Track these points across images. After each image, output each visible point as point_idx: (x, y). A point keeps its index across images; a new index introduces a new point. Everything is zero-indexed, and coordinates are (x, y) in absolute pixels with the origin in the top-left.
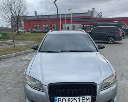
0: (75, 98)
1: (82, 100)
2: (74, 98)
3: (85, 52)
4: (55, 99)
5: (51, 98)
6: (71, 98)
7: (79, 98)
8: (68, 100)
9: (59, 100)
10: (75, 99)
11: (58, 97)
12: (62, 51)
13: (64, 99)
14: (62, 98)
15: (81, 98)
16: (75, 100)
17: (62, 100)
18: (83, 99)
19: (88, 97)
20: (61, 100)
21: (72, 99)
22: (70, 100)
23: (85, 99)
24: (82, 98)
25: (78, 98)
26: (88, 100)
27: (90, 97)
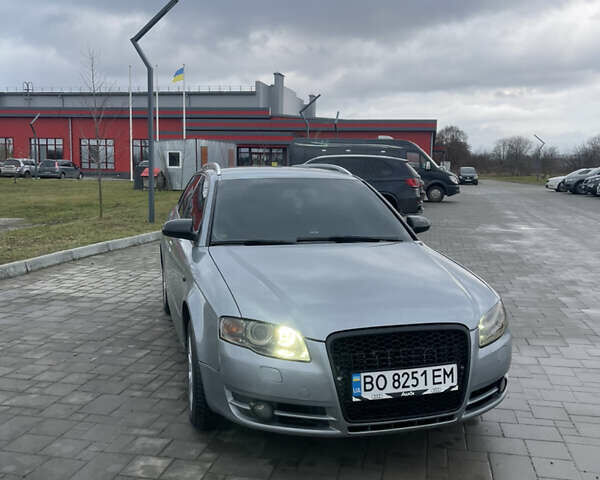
0: (413, 373)
1: (434, 377)
2: (410, 371)
3: (377, 240)
4: (355, 379)
5: (339, 379)
6: (401, 372)
7: (425, 372)
8: (395, 381)
9: (365, 383)
10: (415, 375)
11: (363, 375)
12: (300, 241)
13: (382, 378)
14: (375, 375)
15: (429, 370)
16: (413, 378)
17: (374, 382)
18: (436, 373)
19: (448, 368)
20: (371, 383)
21: (406, 376)
22: (398, 381)
23: (441, 373)
24: (434, 371)
25: (420, 370)
26: (448, 376)
27: (455, 366)
